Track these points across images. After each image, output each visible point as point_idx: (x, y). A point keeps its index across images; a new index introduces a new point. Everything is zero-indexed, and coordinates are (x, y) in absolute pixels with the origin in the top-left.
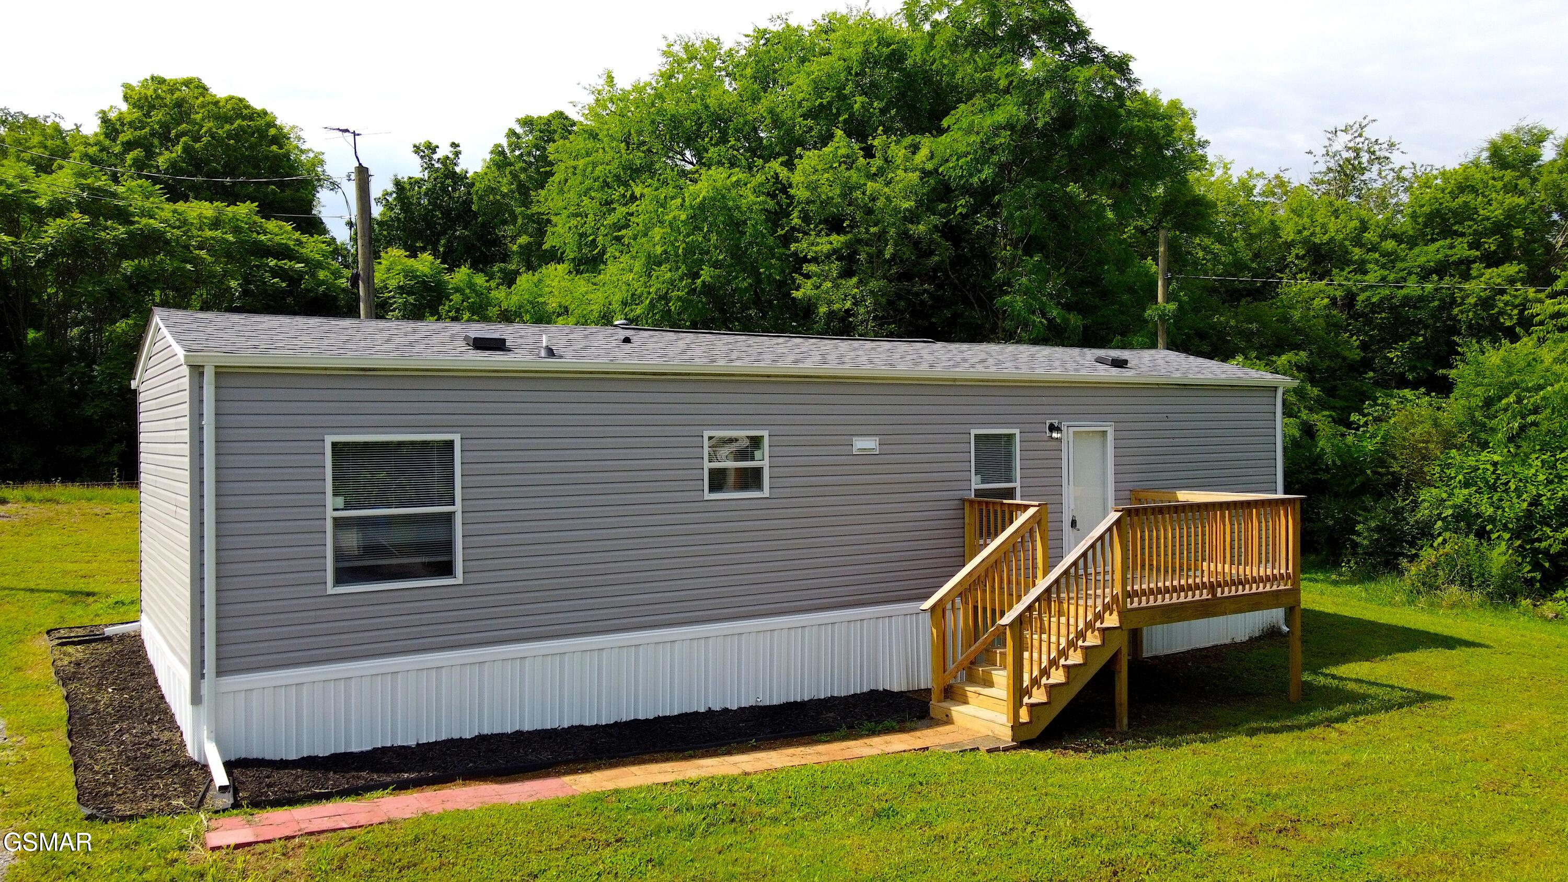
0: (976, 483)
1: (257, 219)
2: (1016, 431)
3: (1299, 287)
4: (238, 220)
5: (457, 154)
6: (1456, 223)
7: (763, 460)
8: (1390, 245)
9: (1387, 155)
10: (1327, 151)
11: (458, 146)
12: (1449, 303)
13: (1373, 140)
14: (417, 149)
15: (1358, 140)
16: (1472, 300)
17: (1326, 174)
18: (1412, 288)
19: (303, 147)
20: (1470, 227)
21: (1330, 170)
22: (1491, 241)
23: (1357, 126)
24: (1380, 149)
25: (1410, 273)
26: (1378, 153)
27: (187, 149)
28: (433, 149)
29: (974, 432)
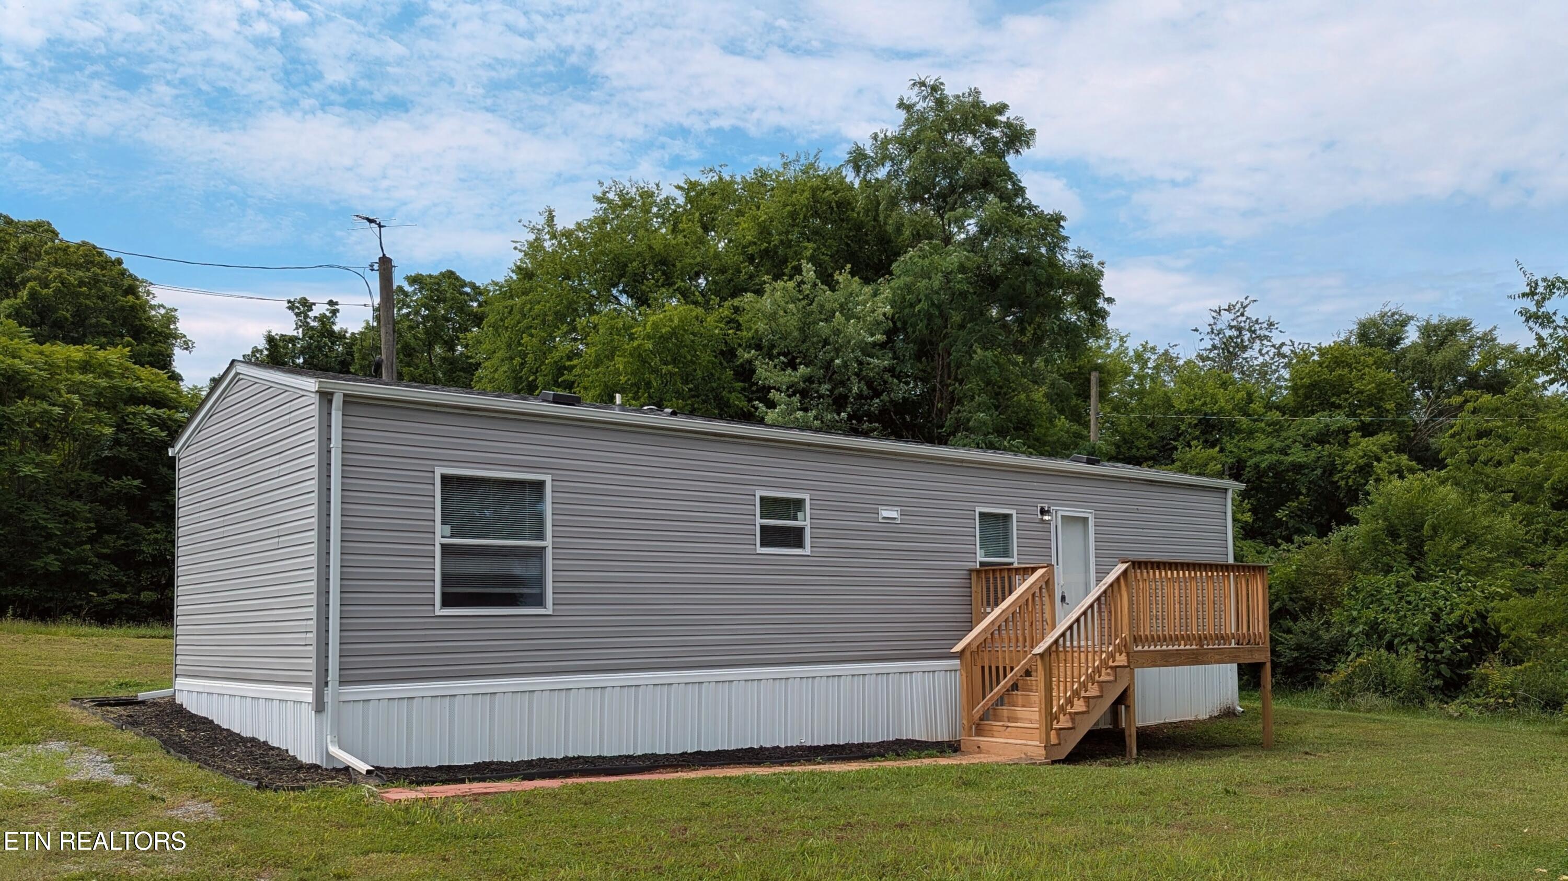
0: (980, 557)
1: (130, 365)
2: (1014, 512)
3: (1193, 453)
4: (110, 365)
5: (334, 312)
6: (1333, 395)
7: (804, 521)
8: (1276, 415)
9: (1267, 333)
10: (1212, 329)
11: (336, 303)
12: (1331, 469)
13: (1254, 319)
14: (292, 306)
15: (1240, 319)
16: (1350, 467)
17: (1211, 350)
18: (1298, 455)
19: (153, 302)
20: (1346, 400)
21: (1214, 347)
22: (1366, 413)
23: (1239, 305)
24: (1261, 329)
25: (1295, 441)
26: (1258, 332)
27: (33, 295)
28: (307, 305)
29: (978, 510)
